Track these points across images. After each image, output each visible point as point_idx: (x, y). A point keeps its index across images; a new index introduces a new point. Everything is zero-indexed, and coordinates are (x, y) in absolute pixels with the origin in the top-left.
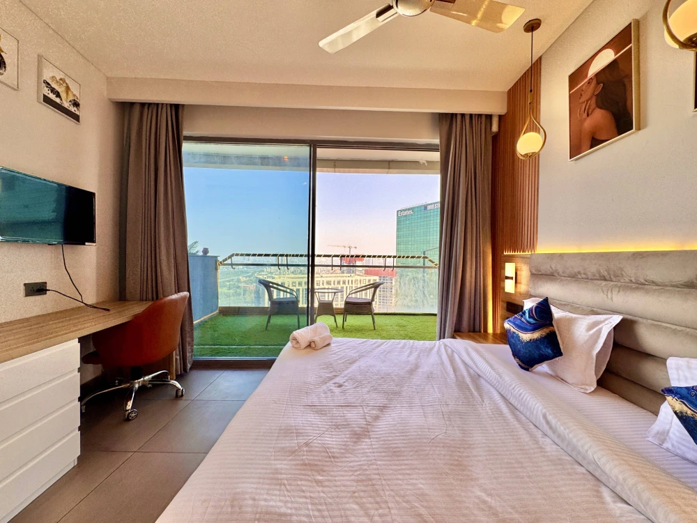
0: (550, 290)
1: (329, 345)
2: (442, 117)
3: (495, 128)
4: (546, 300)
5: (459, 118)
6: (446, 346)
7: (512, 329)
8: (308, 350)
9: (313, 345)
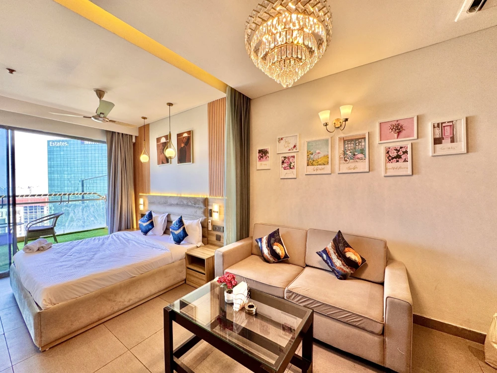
0: (153, 208)
1: (51, 247)
2: (107, 132)
3: (134, 140)
4: (151, 212)
5: (116, 134)
6: (115, 235)
7: (141, 223)
8: (39, 251)
9: (42, 249)
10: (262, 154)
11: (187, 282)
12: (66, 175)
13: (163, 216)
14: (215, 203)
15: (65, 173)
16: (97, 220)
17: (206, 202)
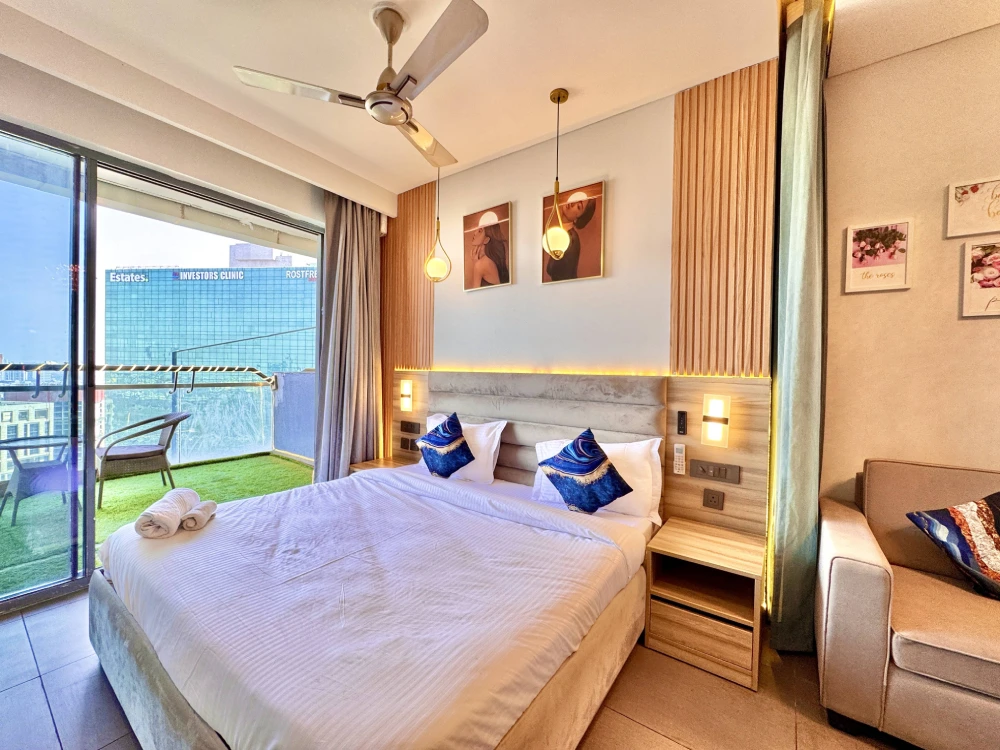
2: (327, 197)
3: (383, 229)
4: (454, 416)
7: (429, 446)
9: (191, 524)
10: (873, 245)
11: (651, 642)
12: (140, 342)
13: (492, 429)
14: (707, 392)
15: (140, 336)
16: (252, 433)
17: (664, 389)
